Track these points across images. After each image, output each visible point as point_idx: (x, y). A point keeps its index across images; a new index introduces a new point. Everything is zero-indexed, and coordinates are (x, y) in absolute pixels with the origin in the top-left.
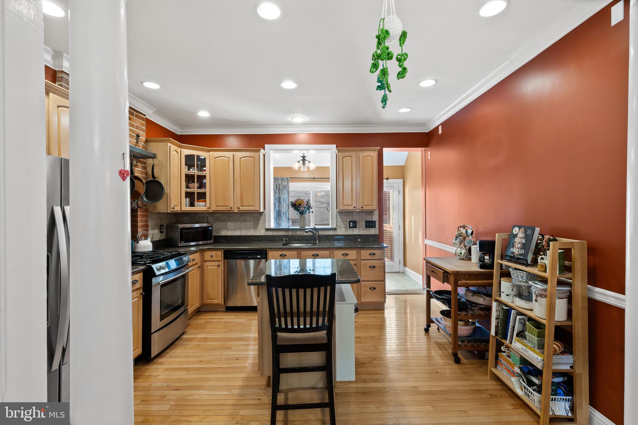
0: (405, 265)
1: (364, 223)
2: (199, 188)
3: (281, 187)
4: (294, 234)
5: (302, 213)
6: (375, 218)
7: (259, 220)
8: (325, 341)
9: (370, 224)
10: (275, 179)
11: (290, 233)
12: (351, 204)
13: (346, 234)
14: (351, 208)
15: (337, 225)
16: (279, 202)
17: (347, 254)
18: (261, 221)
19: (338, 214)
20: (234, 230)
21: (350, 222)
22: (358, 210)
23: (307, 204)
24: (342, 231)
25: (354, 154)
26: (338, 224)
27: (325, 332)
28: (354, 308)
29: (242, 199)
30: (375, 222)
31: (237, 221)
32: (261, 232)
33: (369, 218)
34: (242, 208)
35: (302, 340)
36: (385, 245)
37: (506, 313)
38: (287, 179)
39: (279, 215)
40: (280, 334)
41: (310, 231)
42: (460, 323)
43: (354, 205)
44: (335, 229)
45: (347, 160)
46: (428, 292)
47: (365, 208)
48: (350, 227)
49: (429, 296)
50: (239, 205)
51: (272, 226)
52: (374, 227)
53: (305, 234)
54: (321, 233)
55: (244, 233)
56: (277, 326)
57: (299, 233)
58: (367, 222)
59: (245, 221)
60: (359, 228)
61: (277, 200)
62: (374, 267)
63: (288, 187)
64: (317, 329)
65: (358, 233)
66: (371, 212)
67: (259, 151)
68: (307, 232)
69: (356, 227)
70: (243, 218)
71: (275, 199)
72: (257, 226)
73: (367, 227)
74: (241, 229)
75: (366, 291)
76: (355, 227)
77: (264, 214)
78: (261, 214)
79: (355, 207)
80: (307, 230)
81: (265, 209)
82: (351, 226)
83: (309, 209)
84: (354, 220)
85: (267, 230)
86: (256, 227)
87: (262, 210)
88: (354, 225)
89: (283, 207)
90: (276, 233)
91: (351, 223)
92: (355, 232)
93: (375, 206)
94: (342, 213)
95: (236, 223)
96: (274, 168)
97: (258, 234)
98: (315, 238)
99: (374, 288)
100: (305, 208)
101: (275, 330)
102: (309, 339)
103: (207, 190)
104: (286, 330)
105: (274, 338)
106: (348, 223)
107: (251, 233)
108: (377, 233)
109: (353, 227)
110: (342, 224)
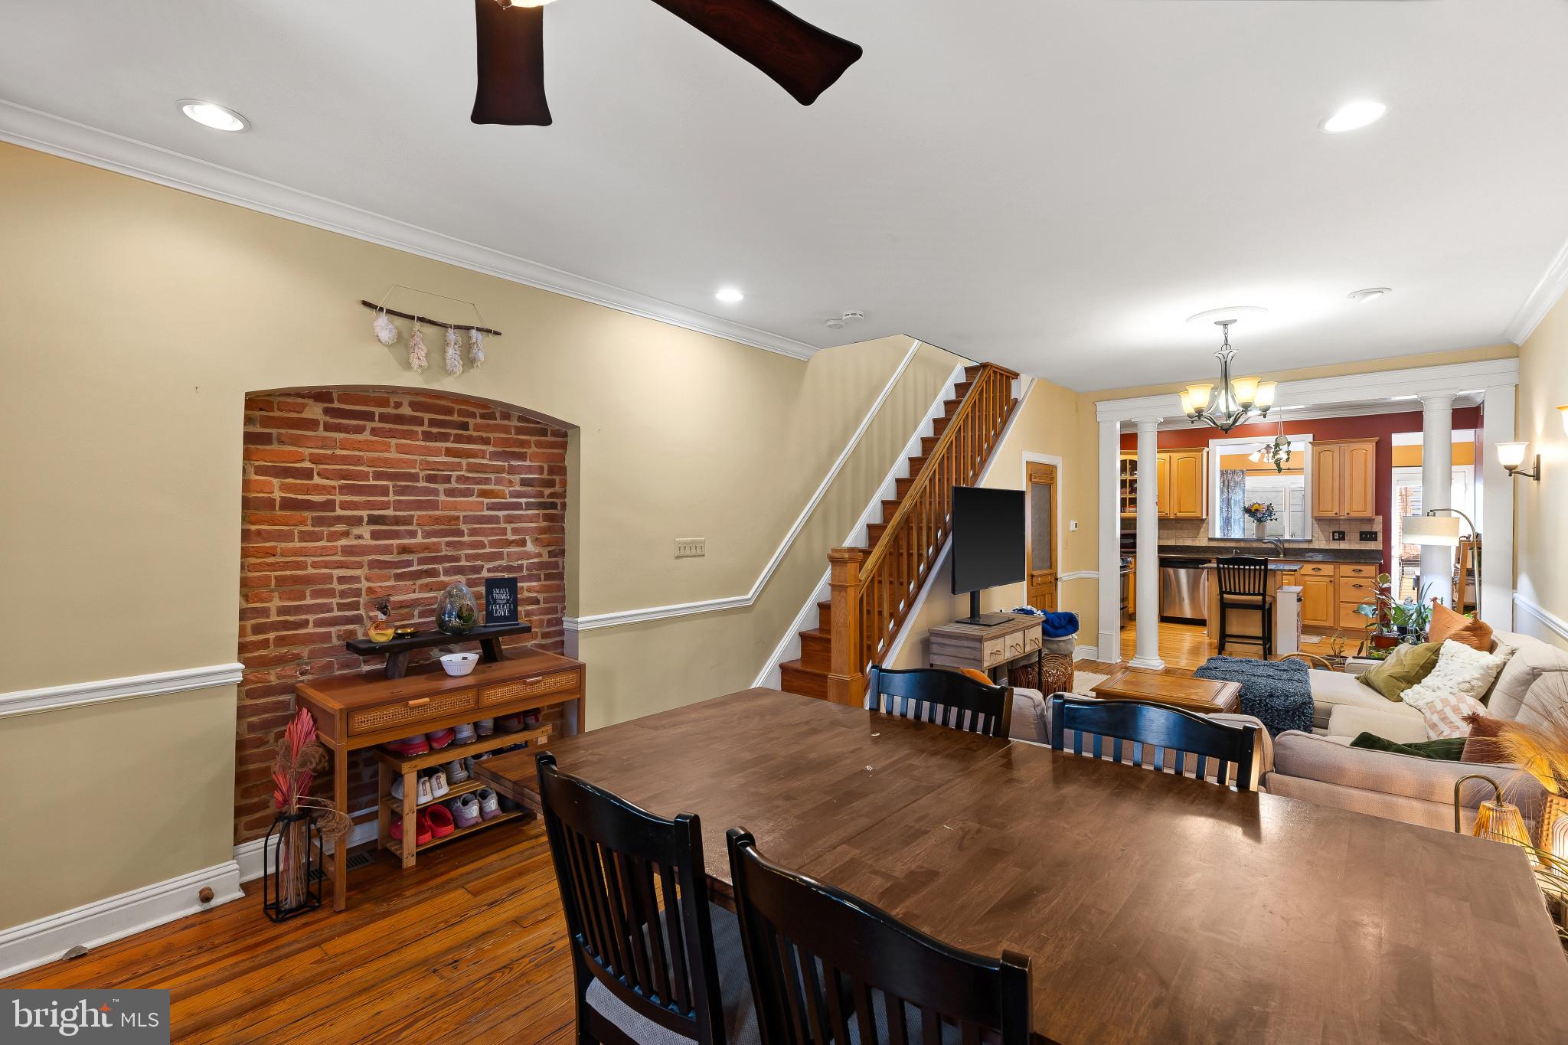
1: (1358, 535)
2: (1130, 493)
3: (1232, 484)
4: (1248, 545)
5: (1260, 521)
6: (1377, 528)
7: (1199, 528)
9: (1369, 536)
10: (1222, 473)
11: (1243, 545)
12: (1331, 509)
13: (1327, 547)
14: (1332, 514)
15: (1312, 536)
16: (1229, 505)
17: (1320, 569)
18: (1202, 530)
19: (1315, 522)
20: (1168, 539)
21: (1334, 533)
22: (1343, 517)
23: (1268, 509)
24: (1321, 544)
25: (1335, 448)
26: (1315, 534)
27: (1260, 597)
28: (1295, 598)
29: (1179, 503)
30: (1376, 533)
31: (1171, 529)
32: (1202, 542)
33: (1366, 528)
34: (1179, 514)
35: (1243, 601)
38: (1243, 472)
39: (1227, 522)
40: (1225, 596)
41: (1271, 542)
43: (1336, 510)
44: (1310, 541)
45: (1327, 457)
47: (1356, 515)
48: (1334, 539)
50: (1176, 511)
51: (1218, 535)
52: (1375, 539)
53: (1264, 546)
54: (1287, 545)
55: (1180, 543)
56: (1224, 590)
57: (1255, 545)
58: (1361, 533)
59: (1181, 529)
60: (1349, 540)
61: (1226, 502)
62: (1360, 586)
63: (1244, 484)
64: (1256, 595)
65: (1348, 548)
66: (1370, 521)
67: (1202, 450)
68: (1266, 543)
69: (1344, 540)
70: (1179, 525)
71: (1222, 501)
72: (1198, 534)
73: (1362, 539)
74: (1176, 538)
75: (1347, 614)
76: (1342, 539)
77: (1206, 522)
78: (1202, 521)
79: (1336, 514)
81: (1207, 514)
82: (1336, 537)
83: (1270, 516)
84: (1341, 530)
85: (1210, 539)
86: (1195, 536)
87: (1204, 517)
88: (1342, 536)
89: (1235, 513)
90: (1222, 544)
91: (1337, 534)
92: (1343, 545)
93: (1373, 514)
94: (1319, 520)
95: (1170, 531)
96: (1221, 456)
97: (1198, 545)
98: (1278, 551)
100: (1264, 514)
101: (1222, 593)
102: (1248, 600)
103: (1138, 495)
104: (1230, 593)
105: (1222, 599)
106: (1331, 534)
107: (1188, 543)
108: (1381, 547)
109: (1340, 539)
110: (1321, 535)
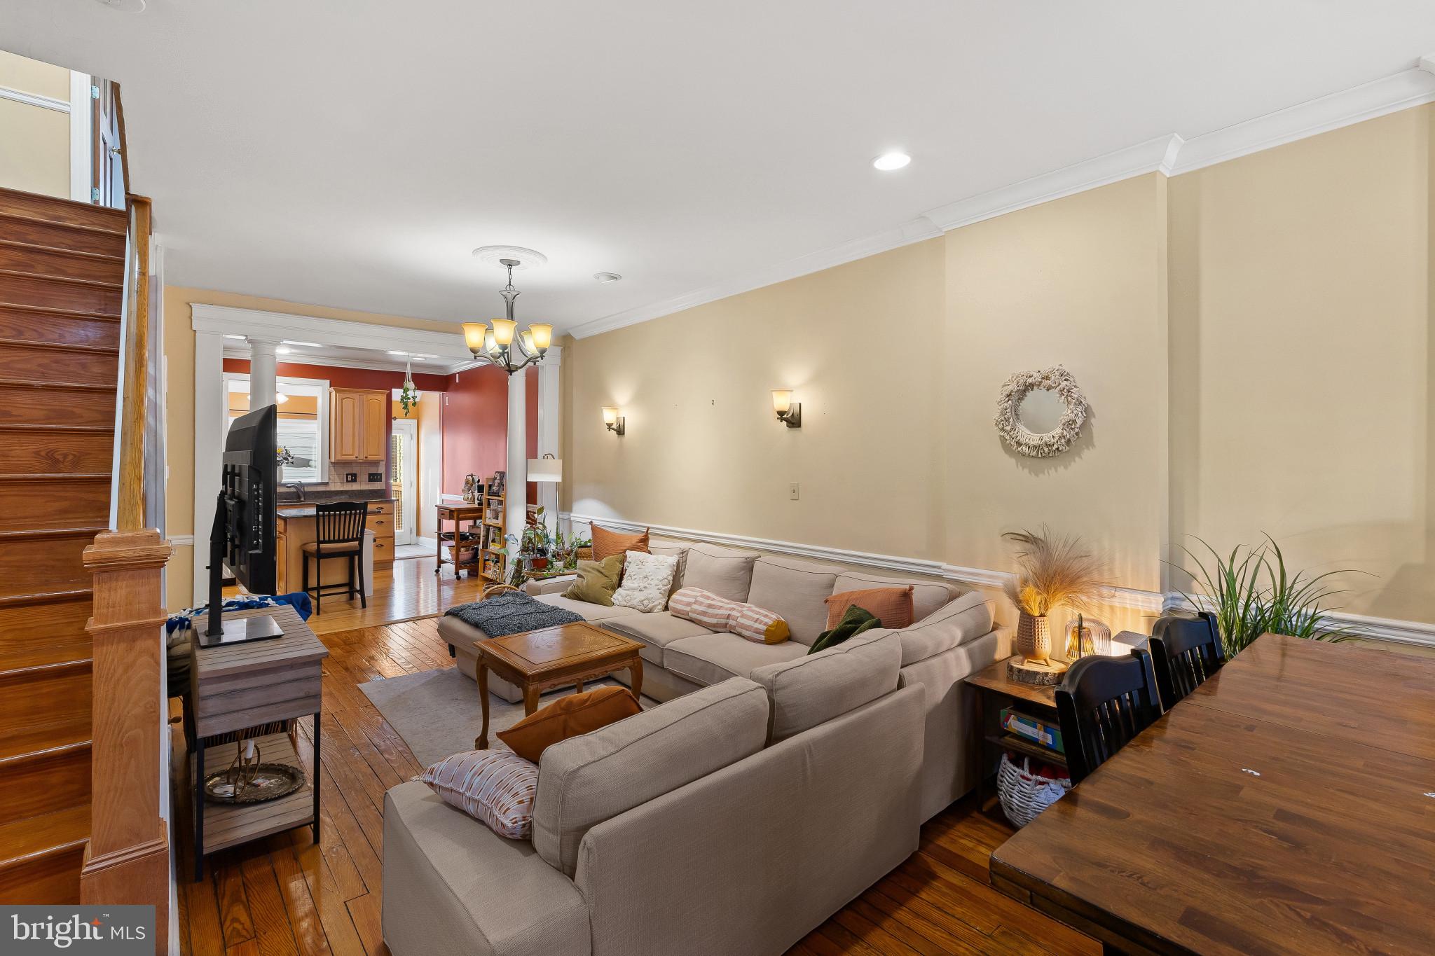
0: (418, 534)
1: (366, 477)
6: (381, 469)
8: (358, 549)
9: (374, 477)
12: (352, 452)
13: (341, 489)
14: (353, 458)
15: (329, 479)
19: (331, 466)
21: (347, 475)
22: (361, 461)
24: (336, 486)
25: (356, 396)
26: (332, 478)
27: (357, 542)
28: (373, 539)
30: (380, 475)
33: (373, 470)
35: (342, 548)
36: (393, 499)
37: (488, 527)
41: (293, 486)
42: (462, 549)
43: (356, 454)
44: (327, 484)
46: (439, 535)
47: (370, 458)
48: (347, 481)
49: (440, 540)
52: (380, 480)
53: (287, 490)
54: (307, 489)
56: (322, 539)
58: (370, 475)
60: (360, 481)
62: (382, 522)
64: (353, 540)
65: (359, 488)
66: (376, 463)
68: (290, 487)
69: (356, 481)
73: (370, 480)
76: (354, 480)
79: (357, 457)
80: (289, 485)
82: (350, 479)
84: (354, 472)
88: (353, 478)
91: (350, 476)
92: (355, 487)
93: (382, 457)
94: (337, 464)
98: (299, 495)
99: (382, 546)
101: (319, 543)
102: (346, 547)
105: (318, 549)
106: (345, 476)
108: (384, 487)
109: (352, 481)
110: (336, 478)
